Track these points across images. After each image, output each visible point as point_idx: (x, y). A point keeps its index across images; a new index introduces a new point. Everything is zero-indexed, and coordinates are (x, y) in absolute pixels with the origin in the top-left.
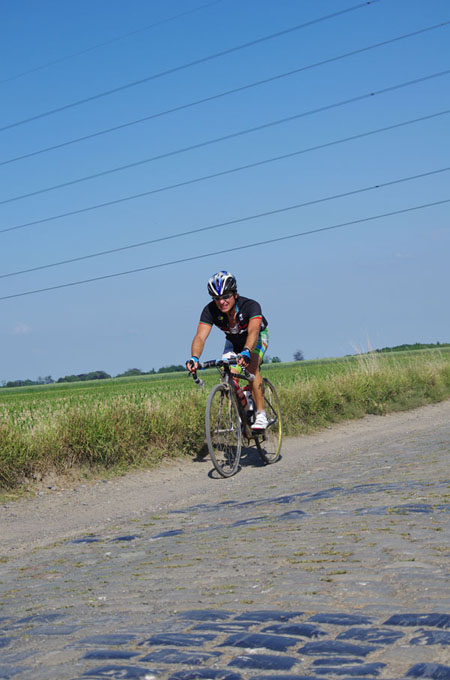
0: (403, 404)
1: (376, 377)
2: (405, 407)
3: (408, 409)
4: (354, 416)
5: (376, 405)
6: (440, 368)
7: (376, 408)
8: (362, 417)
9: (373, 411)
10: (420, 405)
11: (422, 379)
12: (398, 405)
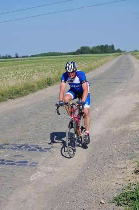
0: (21, 95)
1: (13, 88)
2: (22, 95)
3: (23, 96)
4: (4, 100)
5: (12, 96)
6: (37, 81)
7: (12, 97)
8: (7, 101)
9: (11, 98)
10: (28, 94)
11: (29, 86)
12: (20, 95)
